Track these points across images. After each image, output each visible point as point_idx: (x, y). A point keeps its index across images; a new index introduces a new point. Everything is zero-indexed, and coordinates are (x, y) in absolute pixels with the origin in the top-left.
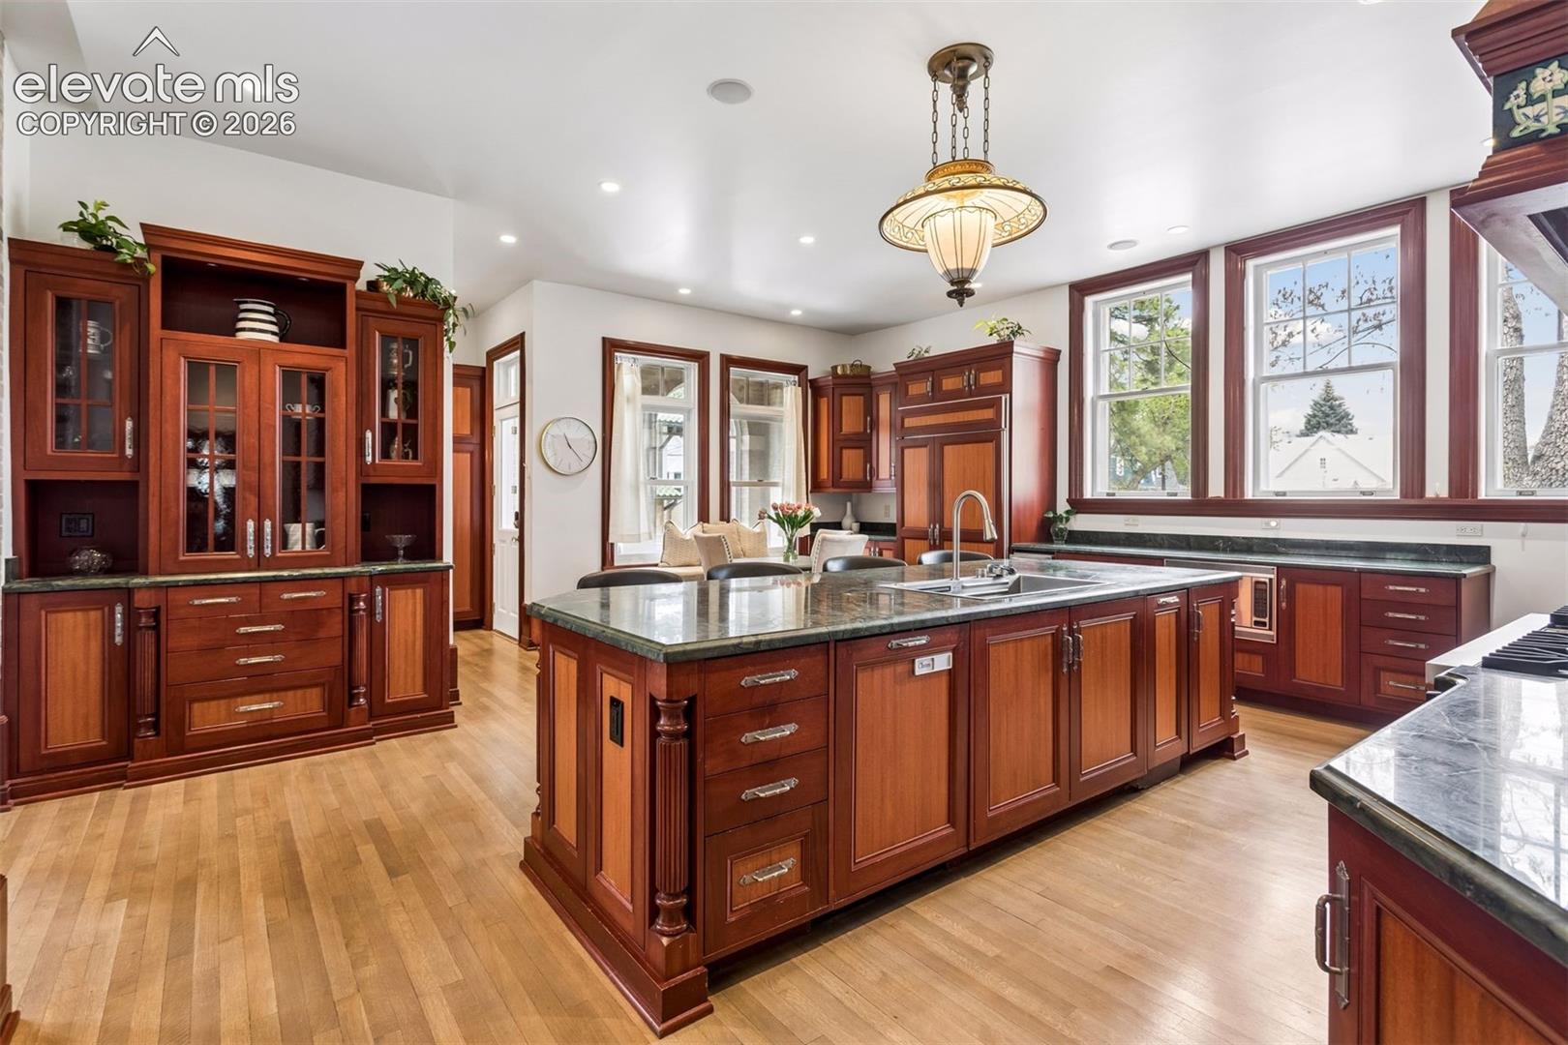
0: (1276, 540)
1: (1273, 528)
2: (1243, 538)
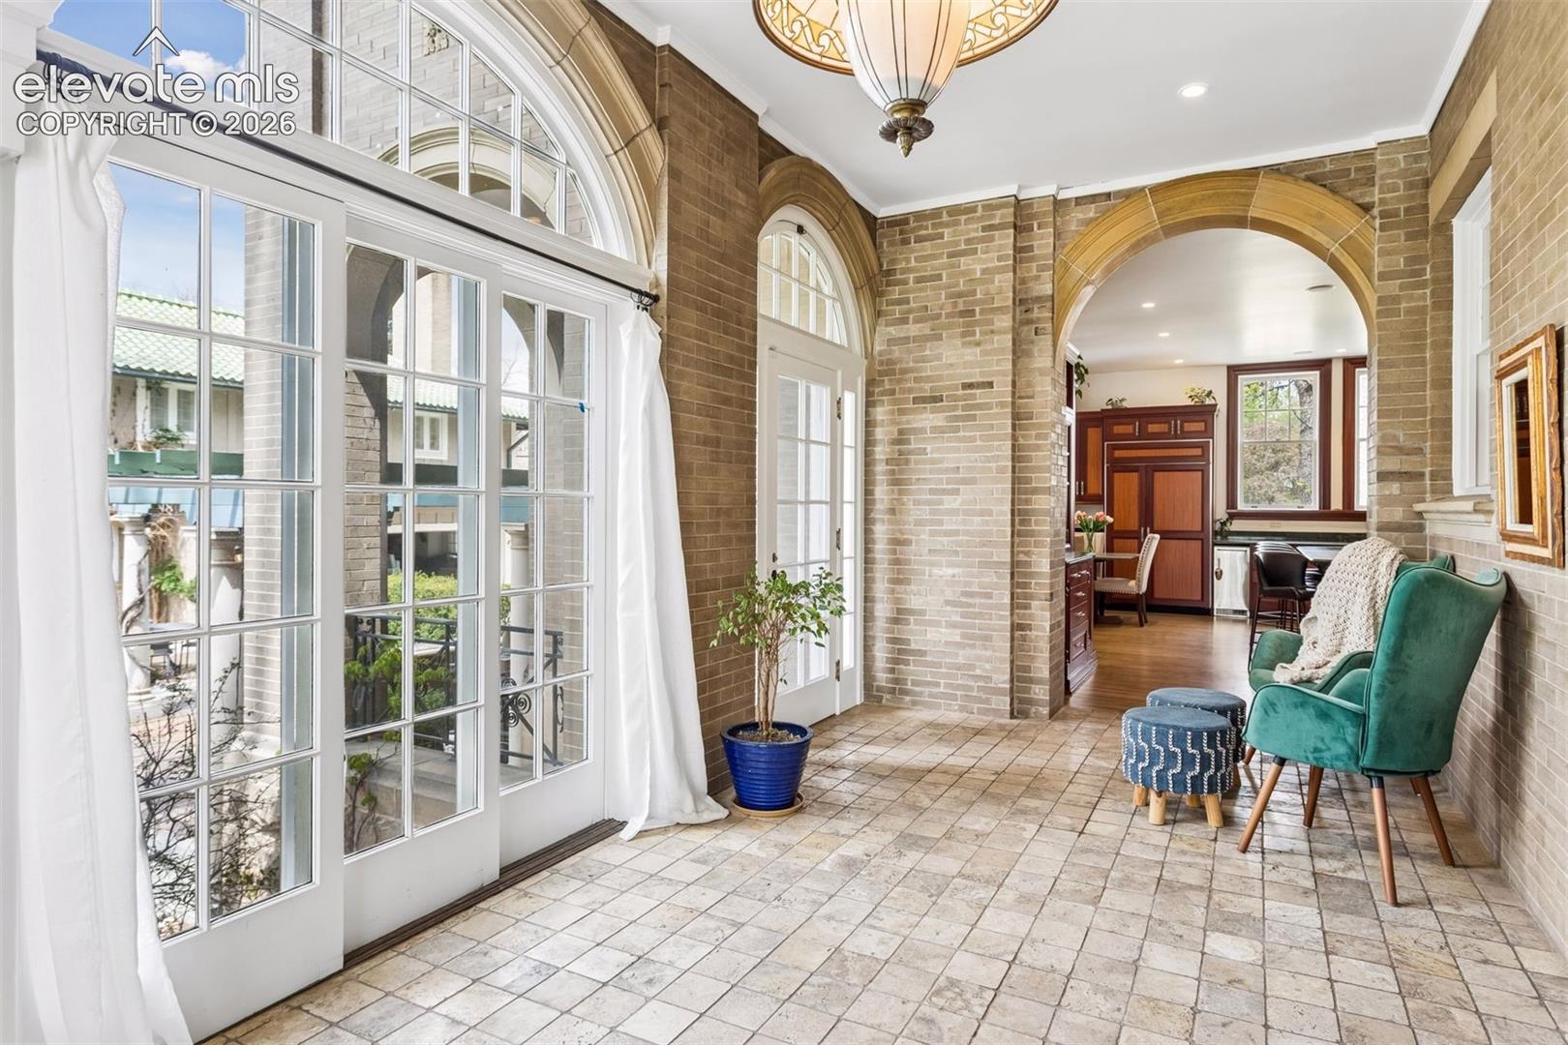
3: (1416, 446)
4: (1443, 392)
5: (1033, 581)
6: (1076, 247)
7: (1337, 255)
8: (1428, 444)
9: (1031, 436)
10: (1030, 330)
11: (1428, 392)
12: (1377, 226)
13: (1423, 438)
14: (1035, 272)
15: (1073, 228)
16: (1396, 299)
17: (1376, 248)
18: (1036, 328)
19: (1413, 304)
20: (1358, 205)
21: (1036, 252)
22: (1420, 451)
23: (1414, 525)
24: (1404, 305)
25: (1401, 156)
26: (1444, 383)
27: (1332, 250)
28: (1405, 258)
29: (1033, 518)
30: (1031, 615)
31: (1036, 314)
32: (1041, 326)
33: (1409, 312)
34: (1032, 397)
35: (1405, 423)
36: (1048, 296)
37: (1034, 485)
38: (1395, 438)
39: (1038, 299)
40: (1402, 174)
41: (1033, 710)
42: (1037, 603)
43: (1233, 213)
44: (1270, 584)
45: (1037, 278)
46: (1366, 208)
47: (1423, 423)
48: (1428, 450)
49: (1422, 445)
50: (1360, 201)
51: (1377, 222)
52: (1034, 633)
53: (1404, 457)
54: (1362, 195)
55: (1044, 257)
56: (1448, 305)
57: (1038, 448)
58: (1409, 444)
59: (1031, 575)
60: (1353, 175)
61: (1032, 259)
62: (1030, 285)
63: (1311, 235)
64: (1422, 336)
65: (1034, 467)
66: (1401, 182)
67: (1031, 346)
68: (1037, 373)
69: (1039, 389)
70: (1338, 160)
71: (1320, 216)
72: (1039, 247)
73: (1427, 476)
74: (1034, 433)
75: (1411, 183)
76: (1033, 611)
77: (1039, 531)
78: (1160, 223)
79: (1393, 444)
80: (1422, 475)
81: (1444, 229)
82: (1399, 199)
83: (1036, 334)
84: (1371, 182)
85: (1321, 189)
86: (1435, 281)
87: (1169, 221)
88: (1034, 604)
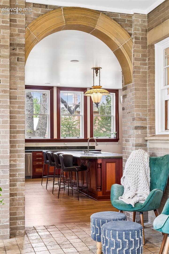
0: (66, 147)
1: (66, 144)
2: (61, 147)
3: (145, 118)
4: (153, 100)
5: (17, 173)
6: (34, 25)
7: (121, 49)
8: (148, 117)
9: (16, 107)
10: (15, 58)
11: (147, 100)
12: (134, 42)
13: (146, 115)
14: (17, 32)
15: (32, 16)
16: (139, 68)
17: (133, 49)
18: (18, 58)
19: (143, 70)
20: (128, 33)
21: (18, 23)
22: (145, 120)
23: (144, 144)
24: (141, 70)
25: (140, 19)
26: (153, 98)
27: (120, 47)
28: (141, 54)
29: (17, 145)
30: (16, 189)
31: (18, 51)
32: (20, 57)
33: (143, 72)
34: (16, 89)
35: (142, 110)
36: (23, 44)
37: (17, 129)
38: (139, 115)
39: (19, 45)
40: (141, 25)
41: (18, 232)
42: (19, 183)
43: (91, 26)
44: (66, 166)
45: (18, 35)
46: (130, 35)
47: (146, 110)
48: (148, 119)
49: (146, 118)
50: (128, 32)
51: (134, 40)
52: (18, 197)
53: (142, 121)
54: (129, 30)
55: (21, 26)
56: (154, 72)
57: (19, 113)
58: (143, 117)
59: (17, 170)
60: (126, 22)
61: (16, 26)
62: (15, 37)
63: (114, 40)
64: (145, 81)
65: (17, 121)
66: (140, 28)
67: (15, 66)
68: (18, 79)
69: (19, 86)
70: (122, 15)
71: (117, 34)
72: (19, 21)
73: (148, 128)
74: (17, 106)
75: (143, 29)
76: (17, 187)
77: (20, 150)
78: (66, 23)
79: (139, 117)
80: (146, 127)
81: (152, 46)
82: (140, 34)
83: (18, 60)
84: (131, 26)
85: (118, 24)
86: (149, 63)
87: (69, 23)
88: (18, 183)
